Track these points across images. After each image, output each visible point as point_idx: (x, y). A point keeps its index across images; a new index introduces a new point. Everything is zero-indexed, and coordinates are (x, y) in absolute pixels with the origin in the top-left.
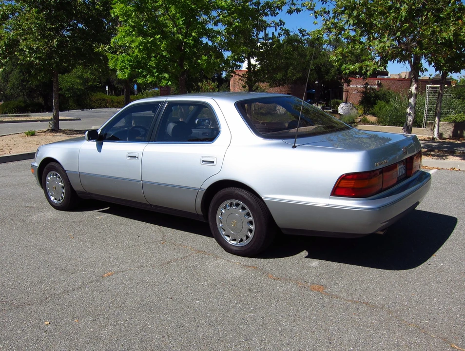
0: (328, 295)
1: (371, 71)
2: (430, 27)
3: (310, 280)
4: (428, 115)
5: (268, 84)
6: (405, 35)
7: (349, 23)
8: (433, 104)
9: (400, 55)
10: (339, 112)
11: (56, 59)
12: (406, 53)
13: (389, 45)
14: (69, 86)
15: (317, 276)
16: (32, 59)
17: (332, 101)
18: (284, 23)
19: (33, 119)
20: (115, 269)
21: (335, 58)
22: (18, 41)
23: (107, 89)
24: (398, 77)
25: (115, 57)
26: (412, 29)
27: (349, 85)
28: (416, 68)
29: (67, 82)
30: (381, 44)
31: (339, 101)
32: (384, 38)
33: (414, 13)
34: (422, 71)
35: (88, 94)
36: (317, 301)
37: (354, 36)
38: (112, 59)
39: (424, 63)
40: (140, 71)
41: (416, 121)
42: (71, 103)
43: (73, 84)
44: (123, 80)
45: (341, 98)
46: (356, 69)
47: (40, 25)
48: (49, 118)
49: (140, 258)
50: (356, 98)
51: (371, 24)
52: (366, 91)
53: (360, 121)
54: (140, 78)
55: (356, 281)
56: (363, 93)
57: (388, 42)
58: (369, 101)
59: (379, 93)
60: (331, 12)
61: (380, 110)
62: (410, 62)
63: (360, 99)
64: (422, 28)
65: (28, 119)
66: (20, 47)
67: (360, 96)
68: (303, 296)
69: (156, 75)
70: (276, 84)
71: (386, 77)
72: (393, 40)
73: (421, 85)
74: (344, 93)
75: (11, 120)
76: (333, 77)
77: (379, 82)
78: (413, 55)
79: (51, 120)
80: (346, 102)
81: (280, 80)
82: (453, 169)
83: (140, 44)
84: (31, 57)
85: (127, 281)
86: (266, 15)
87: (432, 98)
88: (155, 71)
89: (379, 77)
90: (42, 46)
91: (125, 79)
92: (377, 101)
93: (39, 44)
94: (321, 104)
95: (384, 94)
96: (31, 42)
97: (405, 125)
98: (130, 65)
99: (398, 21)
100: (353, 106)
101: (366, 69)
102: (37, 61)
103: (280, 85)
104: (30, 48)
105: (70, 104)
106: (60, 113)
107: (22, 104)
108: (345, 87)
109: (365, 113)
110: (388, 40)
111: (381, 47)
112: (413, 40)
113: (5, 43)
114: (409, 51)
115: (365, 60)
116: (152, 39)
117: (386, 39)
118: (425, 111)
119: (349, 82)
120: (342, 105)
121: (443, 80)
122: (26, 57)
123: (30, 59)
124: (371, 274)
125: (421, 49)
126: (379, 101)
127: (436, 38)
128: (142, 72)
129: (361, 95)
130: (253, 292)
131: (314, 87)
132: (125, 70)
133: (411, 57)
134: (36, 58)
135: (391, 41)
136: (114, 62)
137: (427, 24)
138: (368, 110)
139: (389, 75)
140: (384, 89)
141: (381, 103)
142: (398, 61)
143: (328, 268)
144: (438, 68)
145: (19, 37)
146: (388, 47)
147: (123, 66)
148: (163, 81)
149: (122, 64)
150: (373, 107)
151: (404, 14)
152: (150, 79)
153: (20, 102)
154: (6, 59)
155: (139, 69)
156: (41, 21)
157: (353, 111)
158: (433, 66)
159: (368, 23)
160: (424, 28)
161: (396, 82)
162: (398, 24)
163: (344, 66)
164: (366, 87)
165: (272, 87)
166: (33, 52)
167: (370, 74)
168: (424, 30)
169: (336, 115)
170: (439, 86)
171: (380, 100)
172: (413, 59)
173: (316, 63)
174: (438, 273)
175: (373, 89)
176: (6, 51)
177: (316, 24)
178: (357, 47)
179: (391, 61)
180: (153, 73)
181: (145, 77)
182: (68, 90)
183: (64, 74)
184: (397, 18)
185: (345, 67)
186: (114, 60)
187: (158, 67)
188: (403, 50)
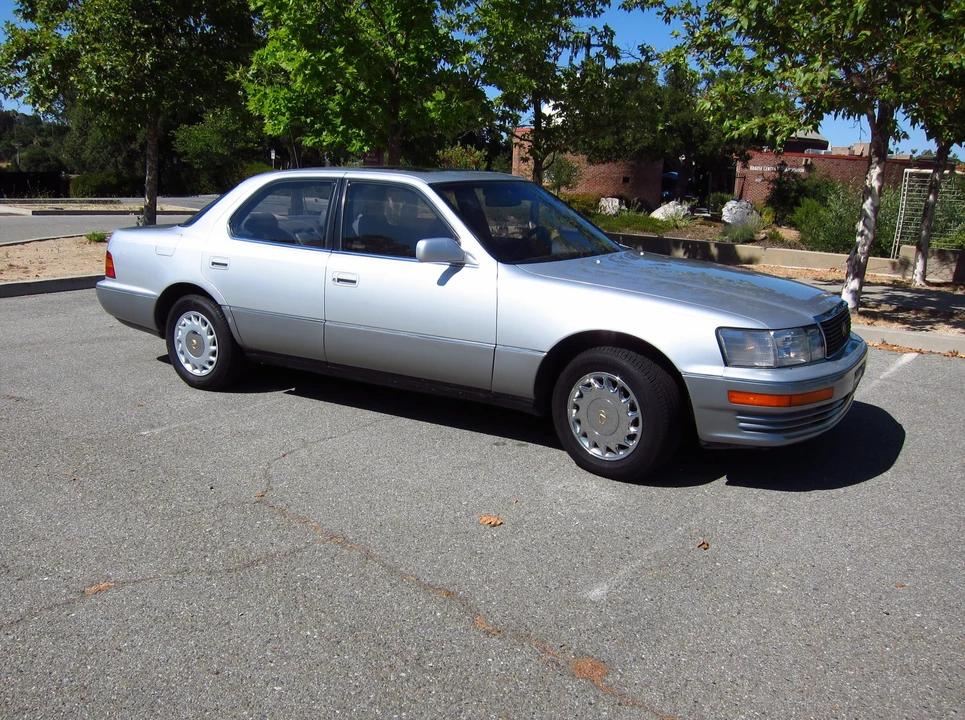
0: (613, 694)
1: (785, 134)
2: (919, 41)
3: (575, 642)
4: (905, 233)
5: (585, 157)
6: (862, 57)
7: (739, 26)
8: (917, 210)
9: (849, 102)
10: (724, 218)
11: (150, 91)
12: (862, 97)
13: (826, 78)
14: (201, 149)
15: (597, 631)
16: (102, 90)
17: (713, 196)
18: (613, 33)
19: (121, 208)
20: (122, 574)
21: (708, 105)
22: (79, 55)
23: (273, 157)
24: (847, 153)
25: (260, 91)
26: (877, 44)
27: (745, 166)
28: (884, 130)
29: (198, 140)
30: (807, 75)
31: (726, 196)
32: (815, 61)
33: (886, 7)
34: (897, 138)
35: (236, 166)
36: (578, 712)
37: (752, 60)
38: (254, 95)
39: (901, 119)
40: (308, 120)
41: (879, 243)
42: (204, 180)
43: (207, 145)
44: (275, 137)
45: (731, 191)
46: (752, 129)
47: (120, 24)
48: (137, 208)
49: (191, 545)
50: (759, 191)
51: (788, 31)
52: (780, 178)
53: (765, 238)
54: (308, 136)
55: (692, 652)
56: (775, 181)
57: (823, 72)
58: (785, 199)
59: (806, 184)
60: (704, 10)
61: (806, 216)
62: (871, 118)
63: (766, 193)
64: (902, 42)
65: (111, 208)
66: (80, 66)
67: (768, 188)
68: (548, 691)
69: (341, 129)
70: (601, 158)
71: (823, 152)
72: (835, 66)
73: (893, 170)
74: (737, 181)
75: (79, 209)
76: (715, 149)
77: (809, 162)
78: (877, 103)
79: (141, 212)
80: (740, 199)
81: (609, 150)
82: (955, 354)
83: (304, 66)
84: (100, 85)
85: (133, 611)
86: (578, 14)
87: (917, 196)
88: (338, 121)
89: (809, 151)
90: (122, 65)
91: (278, 137)
92: (801, 200)
93: (116, 61)
94: (688, 200)
95: (817, 186)
96: (100, 58)
97: (852, 252)
98: (288, 109)
99: (848, 24)
100: (754, 208)
101: (773, 131)
102: (112, 95)
103: (609, 160)
104: (99, 69)
105: (202, 183)
106: (159, 199)
107: (113, 181)
108: (738, 169)
109: (778, 222)
110: (823, 66)
111: (805, 83)
112: (880, 67)
113: (52, 58)
114: (869, 94)
115: (772, 111)
116: (328, 55)
117: (817, 65)
118: (899, 224)
119: (746, 160)
120: (730, 204)
121: (941, 160)
122: (92, 85)
123: (98, 91)
124: (734, 633)
125: (897, 89)
126: (807, 201)
127: (932, 64)
128: (313, 123)
129: (771, 186)
130: (425, 671)
131: (676, 165)
132: (281, 118)
133: (873, 107)
134: (110, 89)
135: (830, 69)
136: (259, 100)
137: (913, 33)
138: (784, 217)
139: (829, 149)
140: (817, 176)
141: (808, 202)
142: (844, 114)
143: (629, 607)
144: (933, 132)
145: (80, 46)
146: (823, 81)
147: (275, 110)
148: (354, 142)
149: (273, 106)
150: (792, 212)
151: (861, 8)
152: (327, 138)
153: (108, 176)
154: (53, 88)
155: (307, 117)
156: (123, 14)
157: (750, 217)
158: (922, 127)
159: (781, 28)
160: (904, 41)
161: (843, 162)
162: (846, 32)
163: (727, 123)
164: (780, 171)
165: (593, 164)
166: (105, 77)
167: (782, 140)
168: (906, 47)
169: (718, 224)
170: (931, 171)
171: (807, 197)
172: (876, 111)
173: (682, 120)
174: (906, 643)
175: (795, 175)
176: (53, 73)
177: (676, 36)
178: (756, 82)
179: (829, 113)
180: (335, 127)
181: (318, 133)
182: (198, 156)
183: (194, 124)
184: (845, 18)
185: (731, 125)
186: (258, 96)
187: (345, 113)
188: (855, 90)
